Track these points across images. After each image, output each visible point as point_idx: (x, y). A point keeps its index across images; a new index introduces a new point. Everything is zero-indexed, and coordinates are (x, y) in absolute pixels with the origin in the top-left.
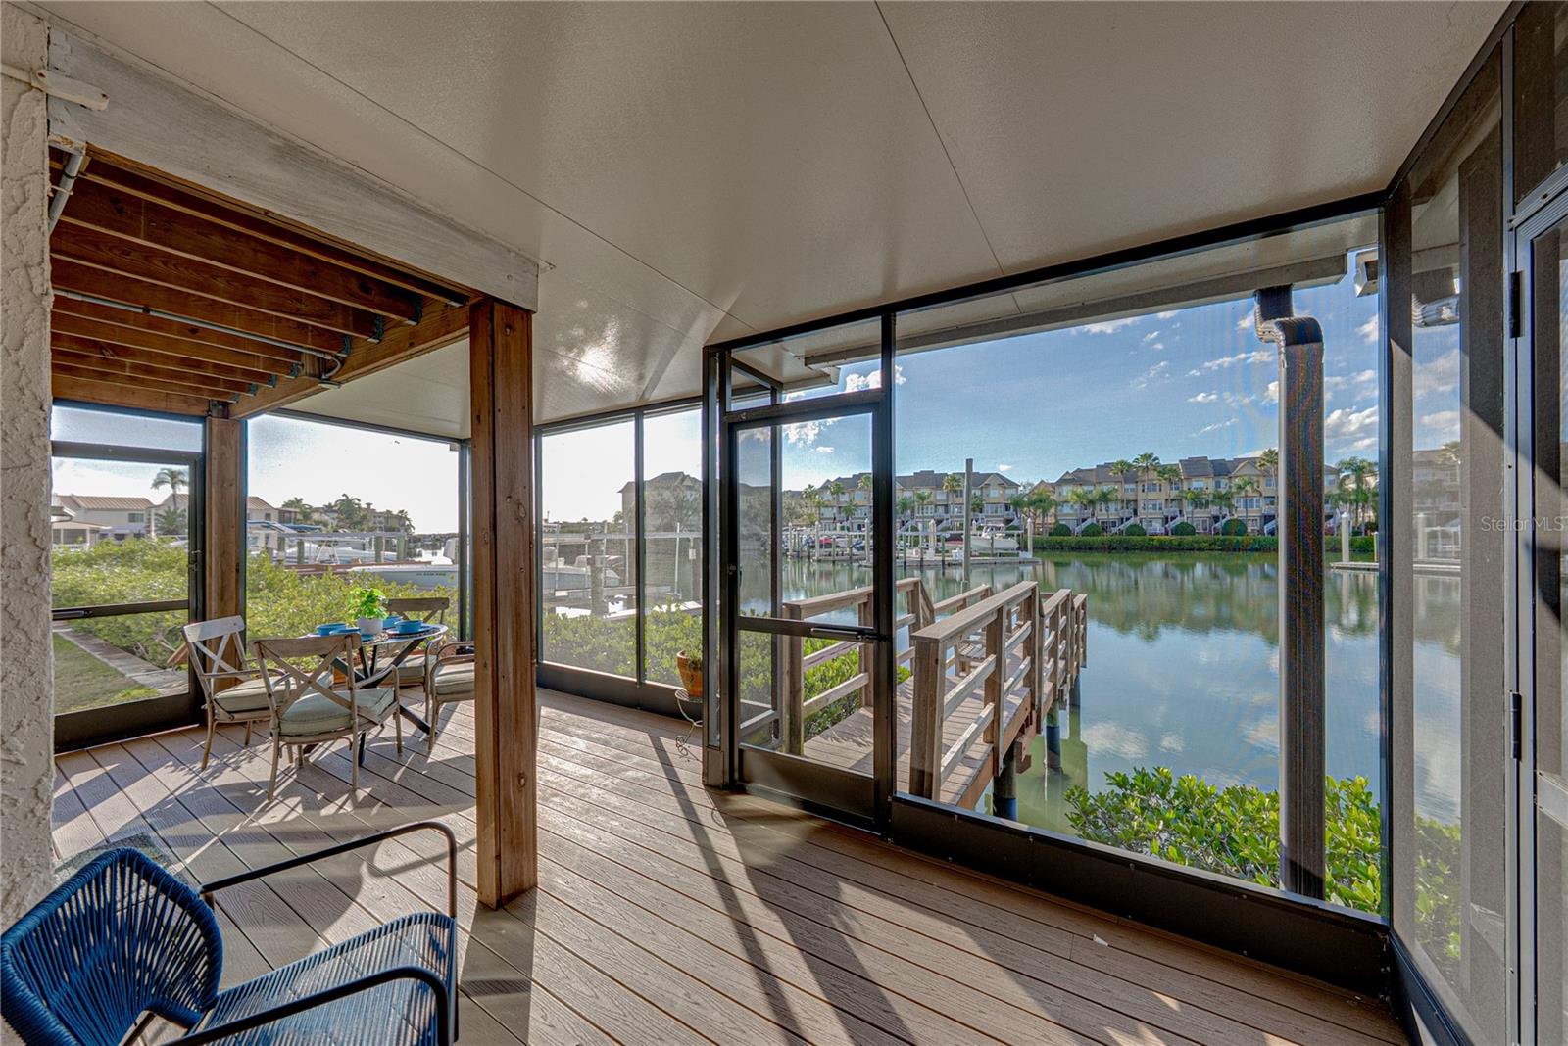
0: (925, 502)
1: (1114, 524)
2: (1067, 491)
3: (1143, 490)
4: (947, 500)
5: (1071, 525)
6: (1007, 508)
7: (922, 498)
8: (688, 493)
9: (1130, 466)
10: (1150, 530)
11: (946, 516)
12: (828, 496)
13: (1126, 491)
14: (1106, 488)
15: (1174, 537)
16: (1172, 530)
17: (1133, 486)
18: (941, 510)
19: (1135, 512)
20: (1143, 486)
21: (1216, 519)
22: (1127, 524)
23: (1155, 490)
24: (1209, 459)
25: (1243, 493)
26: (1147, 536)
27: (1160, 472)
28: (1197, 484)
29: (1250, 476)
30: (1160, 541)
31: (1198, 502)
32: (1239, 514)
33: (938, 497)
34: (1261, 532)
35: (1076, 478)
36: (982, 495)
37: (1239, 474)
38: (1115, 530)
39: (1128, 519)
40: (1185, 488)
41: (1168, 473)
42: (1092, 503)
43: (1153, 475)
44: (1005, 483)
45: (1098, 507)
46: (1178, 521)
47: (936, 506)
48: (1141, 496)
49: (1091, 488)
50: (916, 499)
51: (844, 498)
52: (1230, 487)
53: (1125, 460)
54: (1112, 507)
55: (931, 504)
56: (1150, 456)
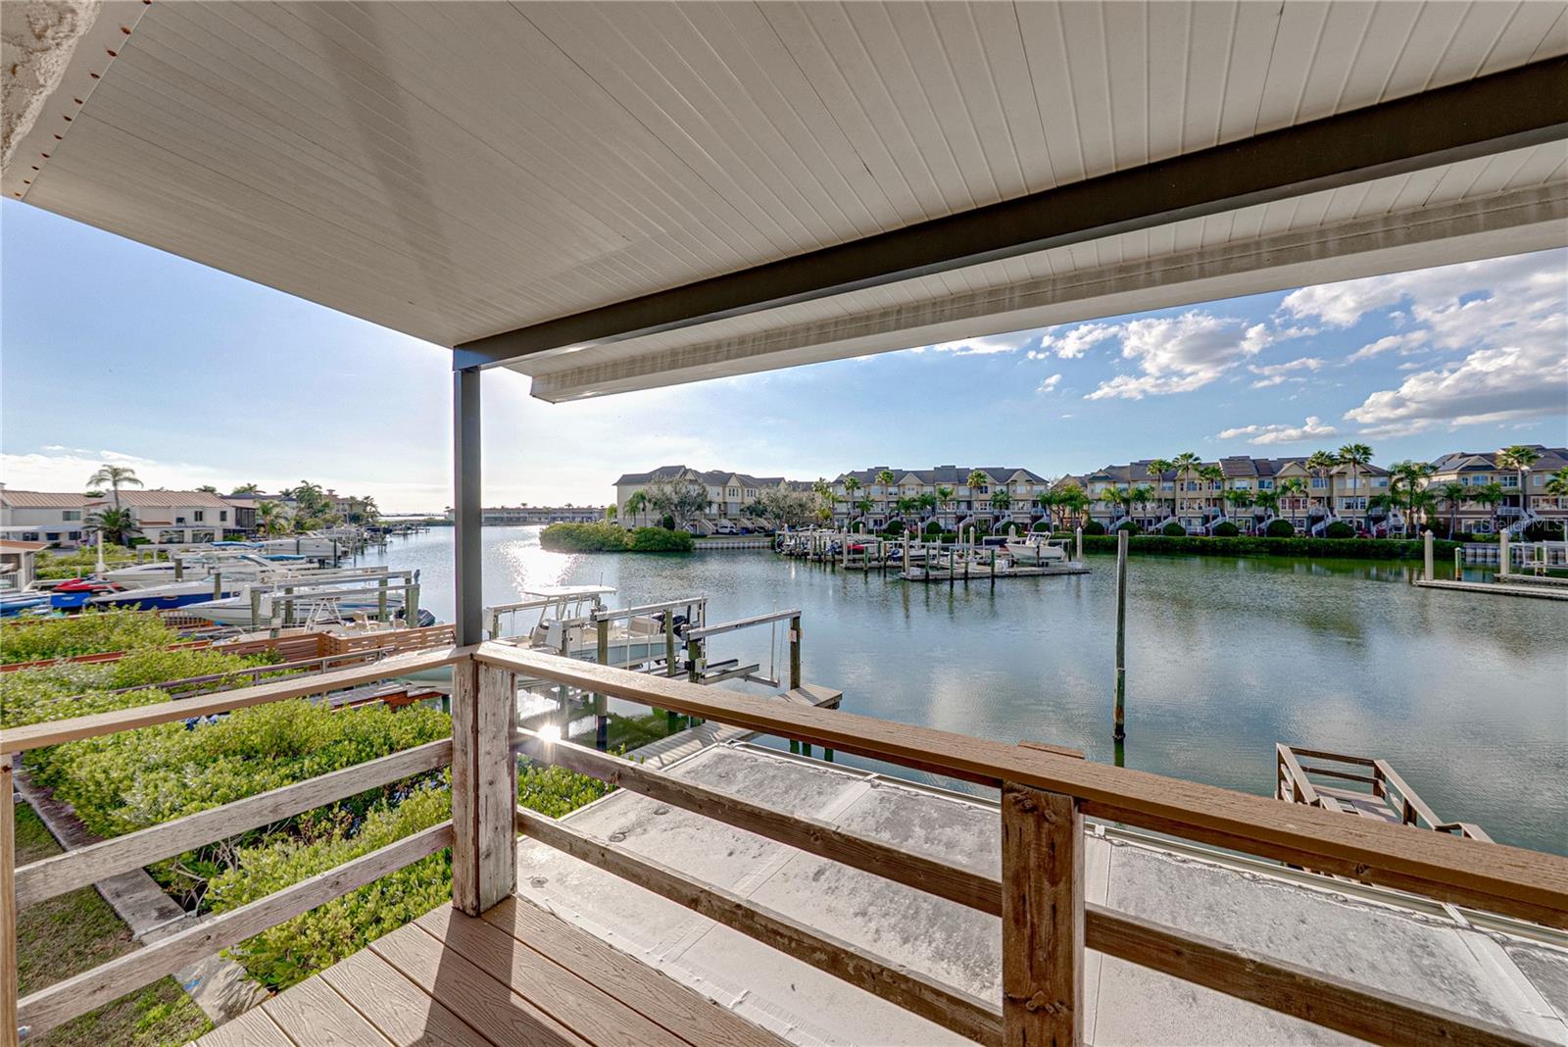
0: (948, 498)
1: (1150, 523)
2: (1100, 489)
3: (1182, 489)
4: (971, 496)
5: (1105, 522)
6: (1035, 504)
7: (945, 494)
8: (691, 487)
9: (1169, 465)
10: (1192, 529)
11: (969, 512)
12: (841, 491)
13: (1164, 490)
14: (1142, 486)
15: (1217, 538)
16: (1213, 530)
17: (1171, 484)
18: (963, 506)
19: (1173, 512)
20: (1182, 485)
21: (1260, 519)
22: (1165, 523)
23: (1195, 489)
24: (1252, 458)
25: (1289, 494)
26: (1187, 536)
27: (1202, 472)
28: (1240, 484)
29: (1299, 476)
30: (1202, 541)
31: (1241, 500)
32: (1285, 514)
33: (961, 493)
34: (1308, 532)
35: (1110, 475)
36: (1008, 492)
37: (1285, 474)
38: (1151, 528)
39: (1165, 518)
40: (1227, 488)
41: (1209, 472)
42: (1126, 501)
43: (1193, 474)
44: (1033, 480)
45: (1132, 505)
46: (1220, 520)
47: (959, 502)
48: (1179, 494)
49: (1126, 486)
50: (937, 494)
51: (859, 494)
52: (1276, 488)
53: (1164, 459)
54: (1149, 505)
55: (953, 500)
56: (1191, 456)
